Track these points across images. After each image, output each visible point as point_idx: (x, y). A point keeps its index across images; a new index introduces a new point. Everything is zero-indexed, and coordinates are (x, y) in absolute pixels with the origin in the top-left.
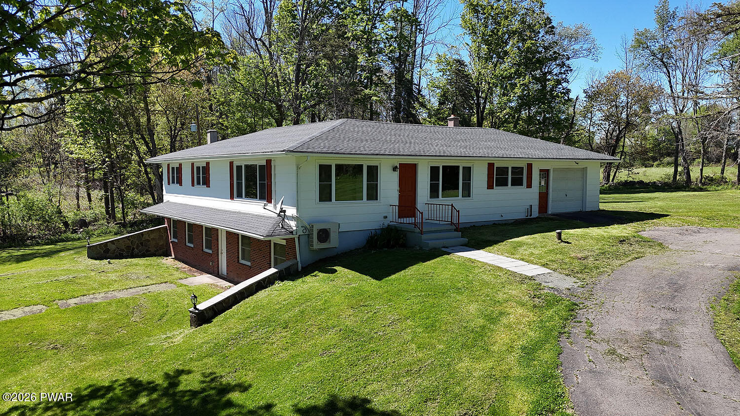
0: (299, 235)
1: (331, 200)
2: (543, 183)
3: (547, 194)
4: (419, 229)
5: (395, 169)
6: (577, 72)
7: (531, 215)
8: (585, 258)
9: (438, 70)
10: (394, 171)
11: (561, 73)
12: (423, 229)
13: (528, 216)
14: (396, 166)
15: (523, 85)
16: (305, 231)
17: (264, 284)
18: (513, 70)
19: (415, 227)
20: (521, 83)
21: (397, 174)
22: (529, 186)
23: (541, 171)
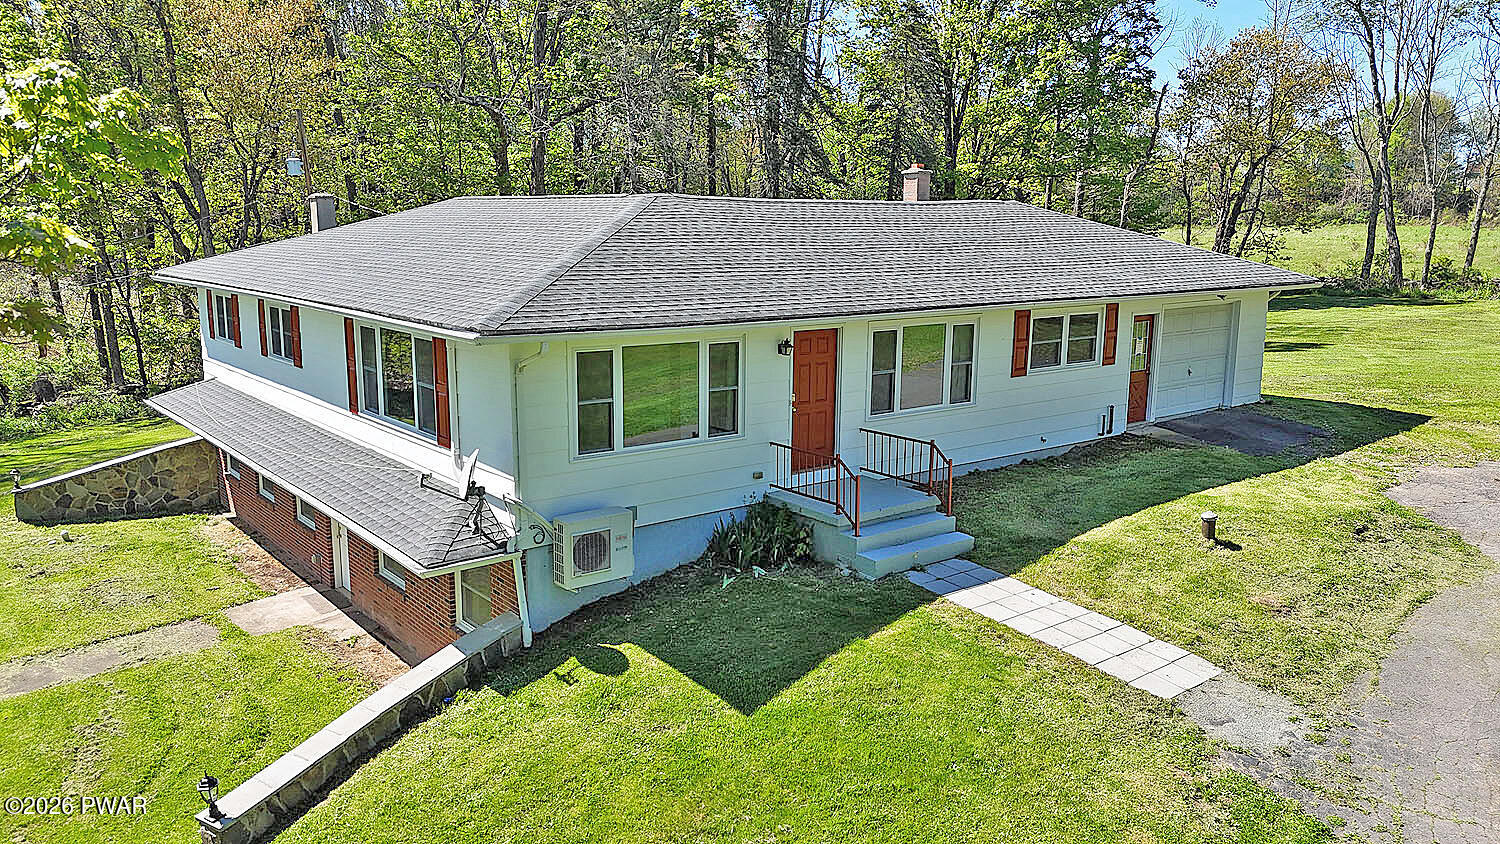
0: (524, 551)
1: (611, 446)
2: (1140, 349)
3: (1147, 373)
4: (849, 518)
5: (782, 347)
6: (1168, 30)
7: (1109, 432)
8: (1291, 608)
9: (861, 21)
10: (780, 352)
11: (1136, 34)
12: (860, 515)
13: (1103, 434)
14: (787, 342)
15: (1051, 61)
16: (539, 538)
17: (426, 702)
18: (1030, 28)
19: (838, 513)
20: (1047, 58)
21: (786, 362)
22: (1109, 359)
23: (1138, 319)
